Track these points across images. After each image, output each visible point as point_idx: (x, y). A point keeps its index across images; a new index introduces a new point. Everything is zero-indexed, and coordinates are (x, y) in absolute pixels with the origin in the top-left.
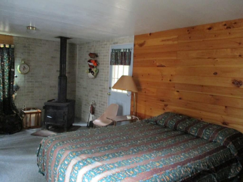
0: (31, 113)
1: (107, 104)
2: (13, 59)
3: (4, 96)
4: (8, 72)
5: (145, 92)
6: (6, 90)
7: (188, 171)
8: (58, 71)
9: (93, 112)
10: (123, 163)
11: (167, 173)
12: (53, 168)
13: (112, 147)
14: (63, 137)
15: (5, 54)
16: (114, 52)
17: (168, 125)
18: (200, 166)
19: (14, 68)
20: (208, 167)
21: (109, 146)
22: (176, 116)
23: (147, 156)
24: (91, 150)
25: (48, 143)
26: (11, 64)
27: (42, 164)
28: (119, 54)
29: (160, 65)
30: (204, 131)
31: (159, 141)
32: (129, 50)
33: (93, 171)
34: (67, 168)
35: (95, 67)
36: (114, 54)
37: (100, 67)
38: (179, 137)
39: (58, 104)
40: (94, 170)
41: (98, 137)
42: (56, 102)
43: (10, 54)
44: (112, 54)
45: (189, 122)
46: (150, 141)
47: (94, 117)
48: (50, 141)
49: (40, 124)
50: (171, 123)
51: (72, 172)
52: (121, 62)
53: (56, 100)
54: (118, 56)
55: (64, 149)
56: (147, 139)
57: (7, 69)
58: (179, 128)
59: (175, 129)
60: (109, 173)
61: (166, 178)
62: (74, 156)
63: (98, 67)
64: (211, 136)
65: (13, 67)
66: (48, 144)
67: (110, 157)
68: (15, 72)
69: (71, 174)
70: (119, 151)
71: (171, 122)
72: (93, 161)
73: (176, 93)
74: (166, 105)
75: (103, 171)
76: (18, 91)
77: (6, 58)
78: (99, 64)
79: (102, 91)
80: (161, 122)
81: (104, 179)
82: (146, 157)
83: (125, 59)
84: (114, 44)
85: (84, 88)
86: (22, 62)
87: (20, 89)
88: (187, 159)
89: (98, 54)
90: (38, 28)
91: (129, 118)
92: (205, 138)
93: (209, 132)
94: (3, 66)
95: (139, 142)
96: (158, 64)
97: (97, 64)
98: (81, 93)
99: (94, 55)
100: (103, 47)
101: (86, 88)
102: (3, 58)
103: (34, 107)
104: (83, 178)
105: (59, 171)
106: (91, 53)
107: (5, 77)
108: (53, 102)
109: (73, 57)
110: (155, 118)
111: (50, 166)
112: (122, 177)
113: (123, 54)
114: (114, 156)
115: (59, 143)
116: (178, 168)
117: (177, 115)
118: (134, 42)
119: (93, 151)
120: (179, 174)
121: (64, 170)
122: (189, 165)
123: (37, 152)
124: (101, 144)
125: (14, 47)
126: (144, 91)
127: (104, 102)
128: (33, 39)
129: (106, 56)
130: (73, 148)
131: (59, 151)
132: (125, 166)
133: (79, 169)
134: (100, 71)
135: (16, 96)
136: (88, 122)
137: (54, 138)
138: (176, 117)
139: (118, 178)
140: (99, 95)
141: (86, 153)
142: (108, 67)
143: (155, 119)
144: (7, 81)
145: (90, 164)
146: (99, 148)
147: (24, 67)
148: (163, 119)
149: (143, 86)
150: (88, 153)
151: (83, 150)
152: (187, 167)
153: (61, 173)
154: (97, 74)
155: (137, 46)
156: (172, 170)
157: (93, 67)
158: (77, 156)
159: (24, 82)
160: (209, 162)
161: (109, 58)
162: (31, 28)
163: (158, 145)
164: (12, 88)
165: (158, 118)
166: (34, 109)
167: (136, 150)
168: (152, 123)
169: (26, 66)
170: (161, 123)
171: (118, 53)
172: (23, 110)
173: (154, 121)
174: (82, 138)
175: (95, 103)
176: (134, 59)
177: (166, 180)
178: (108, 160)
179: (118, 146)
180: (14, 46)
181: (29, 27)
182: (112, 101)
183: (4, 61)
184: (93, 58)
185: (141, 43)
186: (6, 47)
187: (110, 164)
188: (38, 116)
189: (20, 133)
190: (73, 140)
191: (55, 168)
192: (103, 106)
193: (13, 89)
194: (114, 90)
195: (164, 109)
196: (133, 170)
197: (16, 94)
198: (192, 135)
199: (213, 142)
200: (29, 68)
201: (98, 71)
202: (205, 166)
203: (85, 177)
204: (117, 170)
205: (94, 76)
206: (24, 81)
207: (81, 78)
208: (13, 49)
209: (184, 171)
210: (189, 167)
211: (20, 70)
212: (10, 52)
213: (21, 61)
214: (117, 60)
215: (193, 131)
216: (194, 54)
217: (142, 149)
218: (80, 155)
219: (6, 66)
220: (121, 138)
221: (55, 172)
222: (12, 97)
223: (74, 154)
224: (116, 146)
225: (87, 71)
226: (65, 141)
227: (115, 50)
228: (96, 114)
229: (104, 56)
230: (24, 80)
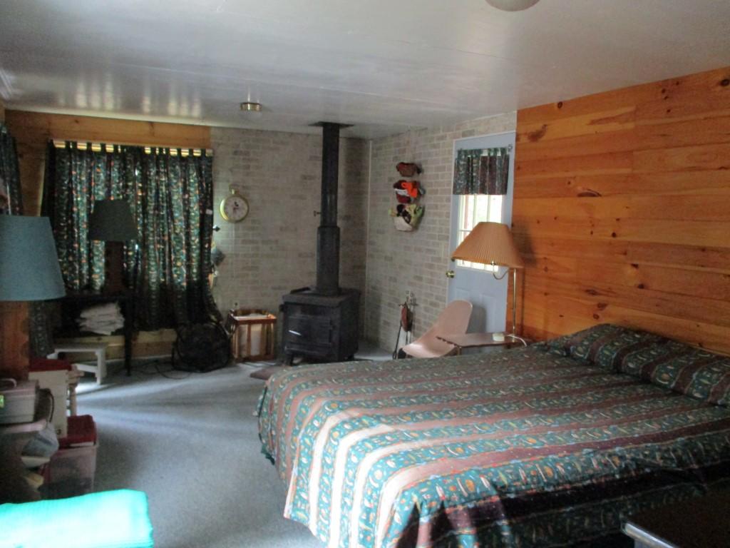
0: (251, 323)
1: (445, 301)
2: (209, 185)
3: (189, 277)
4: (197, 218)
5: (546, 269)
6: (195, 263)
7: (613, 465)
8: (318, 213)
9: (409, 324)
10: (446, 433)
11: (550, 460)
12: (290, 438)
13: (428, 399)
14: (315, 373)
15: (191, 172)
16: (463, 157)
17: (598, 357)
18: (654, 458)
19: (211, 208)
20: (681, 462)
21: (422, 396)
22: (623, 335)
23: (511, 423)
24: (375, 401)
25: (282, 384)
26: (205, 198)
27: (269, 434)
28: (477, 164)
29: (586, 191)
30: (694, 376)
31: (557, 395)
32: (503, 150)
33: (370, 442)
34: (317, 434)
35: (412, 199)
36: (464, 165)
37: (428, 201)
38: (619, 388)
39: (317, 301)
40: (374, 439)
41: (401, 377)
42: (313, 294)
43: (203, 172)
44: (458, 162)
45: (659, 351)
46: (533, 394)
47: (412, 337)
48: (286, 380)
49: (272, 352)
50: (607, 353)
51: (327, 444)
52: (481, 185)
53: (313, 290)
54: (475, 169)
55: (313, 396)
56: (526, 388)
57: (196, 210)
58: (628, 366)
59: (617, 368)
60: (405, 447)
61: (543, 470)
62: (333, 409)
63: (422, 202)
64: (712, 390)
65: (209, 204)
66: (281, 386)
67: (417, 418)
68: (216, 218)
69: (325, 447)
70: (445, 409)
71: (607, 350)
72: (374, 422)
73: (630, 271)
74: (602, 306)
75: (392, 443)
76: (221, 266)
77: (195, 182)
78: (424, 192)
79: (431, 266)
80: (580, 349)
81: (391, 456)
82: (510, 426)
83: (493, 179)
84: (464, 135)
85: (386, 258)
86: (231, 191)
87: (225, 260)
88: (618, 437)
89: (421, 165)
90: (265, 104)
91: (498, 339)
92: (697, 395)
93: (709, 380)
94: (186, 202)
95: (502, 392)
96: (580, 189)
97: (419, 193)
98: (377, 272)
99: (411, 169)
100: (434, 146)
101: (391, 259)
102: (187, 183)
103: (260, 307)
104: (349, 455)
105: (302, 441)
106: (403, 164)
107: (192, 231)
108: (306, 294)
109: (357, 173)
110: (566, 339)
111: (284, 435)
112: (433, 456)
113: (488, 162)
114: (428, 416)
115: (305, 384)
116: (584, 453)
117: (626, 331)
118: (517, 130)
119: (380, 403)
120: (582, 467)
121: (311, 441)
122: (620, 451)
123: (259, 406)
124: (403, 391)
125: (212, 155)
126: (544, 267)
127: (437, 298)
128: (258, 130)
129: (443, 168)
130: (336, 395)
131: (303, 400)
132: (448, 437)
133: (342, 437)
134: (426, 210)
135: (216, 279)
136: (396, 351)
137: (295, 374)
138: (623, 338)
139: (422, 457)
140: (424, 276)
141: (362, 406)
142: (448, 200)
143: (565, 342)
144: (195, 240)
145: (368, 427)
146: (395, 399)
147: (236, 203)
148: (586, 343)
149: (541, 252)
150: (368, 407)
151: (357, 400)
152: (610, 456)
153: (305, 447)
154: (420, 219)
155: (524, 139)
156: (565, 456)
157: (408, 200)
158: (341, 410)
159: (236, 242)
160: (684, 451)
161: (451, 174)
162: (249, 105)
163: (551, 403)
164: (206, 258)
165: (574, 338)
166: (259, 312)
167: (489, 409)
168: (557, 352)
169: (241, 203)
170: (579, 352)
171: (475, 161)
172: (232, 315)
173: (562, 346)
174: (362, 377)
175: (415, 300)
176: (516, 175)
177: (545, 474)
178: (411, 423)
179: (445, 397)
180: (214, 153)
181: (246, 103)
182: (459, 293)
183: (189, 191)
184: (408, 176)
185: (534, 131)
186: (195, 154)
187: (414, 431)
188: (268, 331)
189: (225, 370)
190: (340, 379)
191: (294, 438)
192: (434, 308)
193: (209, 259)
194: (463, 263)
195: (596, 317)
196: (464, 445)
197: (216, 273)
198: (660, 385)
199: (717, 405)
200: (246, 208)
201: (421, 210)
202: (672, 459)
203: (353, 453)
204: (425, 443)
205: (412, 225)
206: (235, 240)
207: (378, 232)
208: (210, 159)
209: (599, 463)
210: (617, 455)
211: (226, 213)
212: (203, 167)
213: (228, 190)
214: (470, 179)
215: (665, 376)
216: (678, 158)
217: (504, 408)
218: (346, 409)
219: (195, 203)
220: (459, 383)
221: (293, 447)
222: (208, 281)
223: (335, 406)
224: (441, 398)
225: (393, 212)
226: (319, 380)
227: (466, 152)
228: (416, 331)
229: (438, 169)
230: (236, 237)
